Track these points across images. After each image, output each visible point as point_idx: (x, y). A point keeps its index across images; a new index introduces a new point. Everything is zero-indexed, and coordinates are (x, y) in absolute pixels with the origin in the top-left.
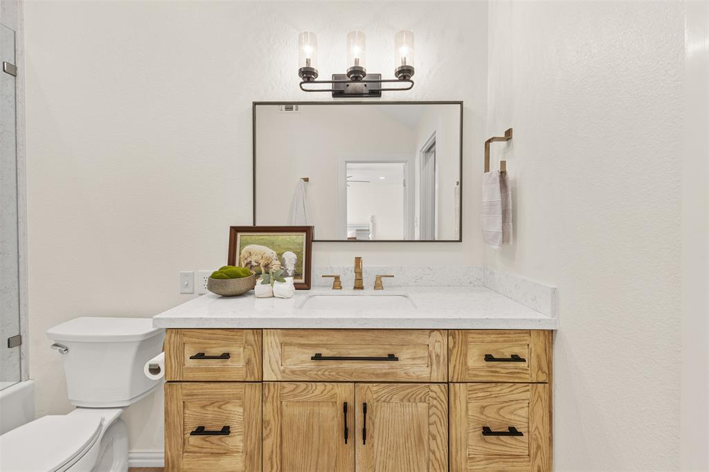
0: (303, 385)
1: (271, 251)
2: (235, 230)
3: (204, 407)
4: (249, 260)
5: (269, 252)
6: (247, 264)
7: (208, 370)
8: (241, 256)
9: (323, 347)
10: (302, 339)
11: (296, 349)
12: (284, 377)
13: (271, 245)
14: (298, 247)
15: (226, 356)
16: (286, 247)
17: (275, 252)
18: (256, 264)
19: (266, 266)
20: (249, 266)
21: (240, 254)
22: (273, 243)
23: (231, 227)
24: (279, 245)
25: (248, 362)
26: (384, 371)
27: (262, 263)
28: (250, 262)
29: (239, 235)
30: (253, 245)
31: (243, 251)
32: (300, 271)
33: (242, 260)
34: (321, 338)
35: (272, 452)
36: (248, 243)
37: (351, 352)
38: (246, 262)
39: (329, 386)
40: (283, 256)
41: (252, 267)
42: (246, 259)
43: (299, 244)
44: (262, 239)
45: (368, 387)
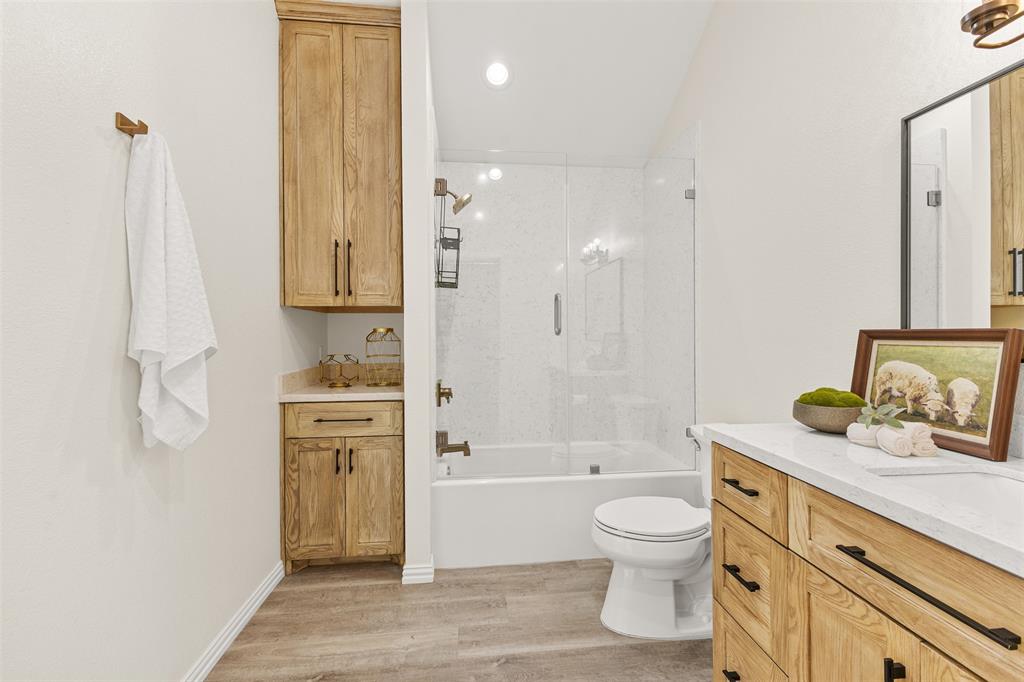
0: (835, 588)
1: (928, 374)
2: (868, 337)
3: (739, 545)
4: (888, 385)
5: (925, 377)
6: (885, 392)
7: (741, 503)
8: (877, 378)
9: (867, 540)
10: (832, 510)
11: (828, 523)
12: (811, 558)
13: (928, 363)
14: (984, 371)
15: (754, 493)
16: (957, 369)
17: (934, 377)
18: (899, 394)
19: (916, 400)
20: (887, 396)
21: (875, 375)
22: (932, 360)
23: (862, 332)
24: (943, 365)
25: (774, 514)
26: (992, 660)
27: (910, 393)
28: (889, 390)
29: (876, 343)
30: (898, 362)
31: (879, 371)
32: (984, 421)
33: (878, 384)
34: (862, 523)
35: (799, 658)
36: (889, 358)
37: (918, 576)
38: (883, 388)
39: (875, 615)
40: (951, 385)
41: (891, 397)
42: (883, 383)
43: (988, 366)
44: (914, 353)
45: (948, 667)
